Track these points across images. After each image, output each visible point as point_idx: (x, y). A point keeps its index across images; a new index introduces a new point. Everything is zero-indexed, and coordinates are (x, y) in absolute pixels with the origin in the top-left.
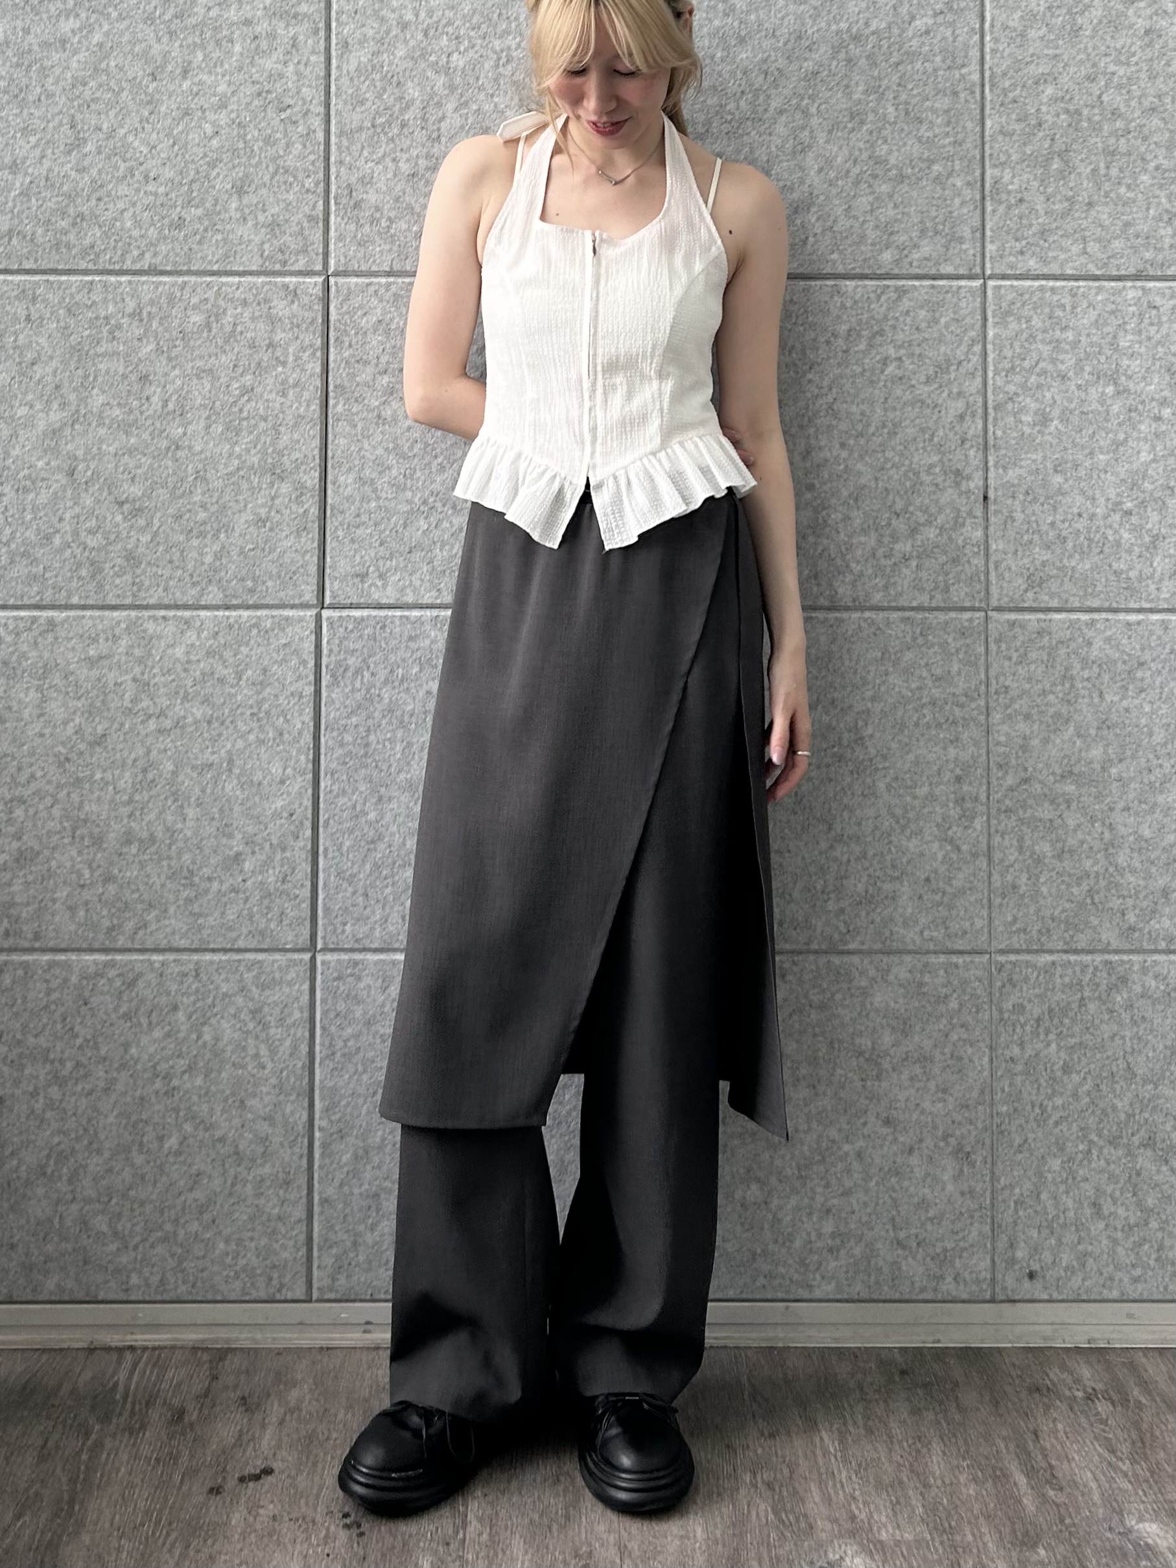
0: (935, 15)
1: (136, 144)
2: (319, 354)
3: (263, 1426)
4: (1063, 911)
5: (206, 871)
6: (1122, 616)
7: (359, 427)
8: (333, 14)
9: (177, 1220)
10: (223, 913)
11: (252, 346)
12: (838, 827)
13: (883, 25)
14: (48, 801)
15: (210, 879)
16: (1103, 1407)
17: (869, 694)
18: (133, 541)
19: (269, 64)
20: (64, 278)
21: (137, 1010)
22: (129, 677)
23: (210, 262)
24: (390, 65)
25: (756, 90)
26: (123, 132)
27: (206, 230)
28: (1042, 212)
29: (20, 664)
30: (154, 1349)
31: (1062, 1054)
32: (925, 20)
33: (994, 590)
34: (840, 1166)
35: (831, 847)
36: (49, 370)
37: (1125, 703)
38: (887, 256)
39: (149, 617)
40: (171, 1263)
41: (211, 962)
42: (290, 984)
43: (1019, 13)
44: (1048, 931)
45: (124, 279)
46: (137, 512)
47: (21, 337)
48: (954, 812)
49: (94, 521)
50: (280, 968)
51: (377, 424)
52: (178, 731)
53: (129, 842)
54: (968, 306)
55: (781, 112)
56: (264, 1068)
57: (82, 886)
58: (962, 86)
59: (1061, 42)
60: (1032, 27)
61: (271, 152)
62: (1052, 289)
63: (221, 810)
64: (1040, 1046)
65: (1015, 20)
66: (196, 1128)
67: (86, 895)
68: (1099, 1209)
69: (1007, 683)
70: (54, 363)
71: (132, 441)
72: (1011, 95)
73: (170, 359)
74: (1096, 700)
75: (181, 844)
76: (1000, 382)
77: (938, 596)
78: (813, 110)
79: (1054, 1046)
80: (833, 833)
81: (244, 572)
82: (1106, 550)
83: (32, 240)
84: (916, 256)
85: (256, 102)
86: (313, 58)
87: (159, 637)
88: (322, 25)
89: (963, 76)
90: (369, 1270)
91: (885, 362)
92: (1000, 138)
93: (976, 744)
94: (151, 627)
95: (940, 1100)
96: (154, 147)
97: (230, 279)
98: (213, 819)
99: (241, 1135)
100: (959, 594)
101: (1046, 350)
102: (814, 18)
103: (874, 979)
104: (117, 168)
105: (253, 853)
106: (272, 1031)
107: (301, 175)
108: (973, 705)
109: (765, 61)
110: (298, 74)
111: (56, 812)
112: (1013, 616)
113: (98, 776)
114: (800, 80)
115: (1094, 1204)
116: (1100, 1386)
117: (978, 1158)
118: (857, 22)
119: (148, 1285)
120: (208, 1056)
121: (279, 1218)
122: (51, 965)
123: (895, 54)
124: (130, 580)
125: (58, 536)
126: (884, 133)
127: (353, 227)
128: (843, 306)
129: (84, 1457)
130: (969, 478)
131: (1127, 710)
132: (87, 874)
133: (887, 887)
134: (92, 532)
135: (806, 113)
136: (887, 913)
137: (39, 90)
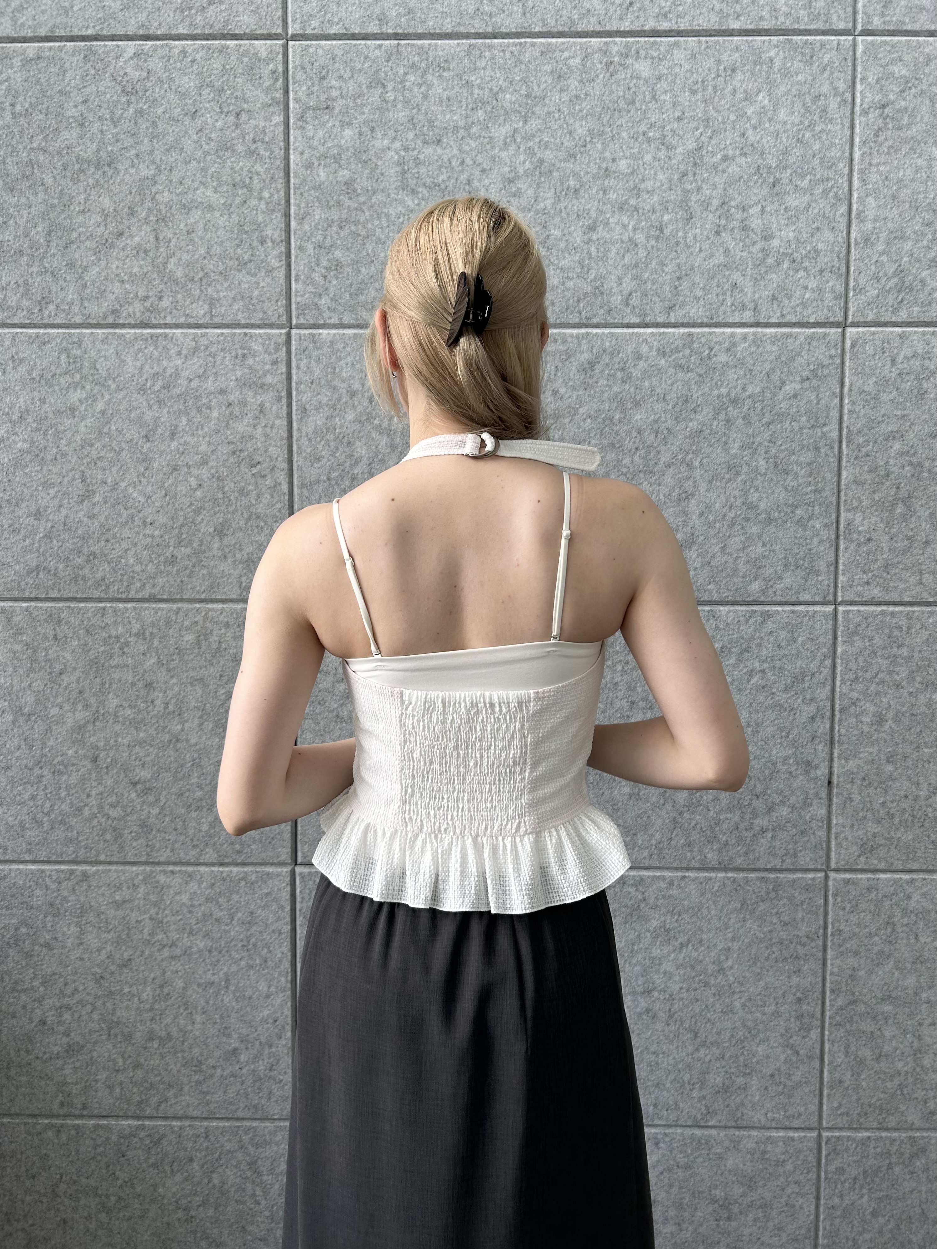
0: (803, 381)
1: (135, 495)
5: (211, 1062)
8: (294, 384)
10: (225, 1092)
12: (702, 1036)
13: (758, 389)
14: (89, 1008)
15: (214, 1067)
17: (730, 935)
18: (145, 813)
19: (241, 427)
20: (82, 605)
21: (162, 1160)
22: (146, 916)
23: (198, 592)
24: (341, 427)
25: (649, 446)
26: (123, 485)
27: (194, 566)
28: (886, 549)
29: (62, 905)
31: (872, 1204)
32: (793, 385)
33: (834, 857)
36: (73, 678)
39: (161, 871)
41: (217, 1128)
43: (874, 379)
44: (866, 1114)
45: (129, 605)
46: (147, 791)
47: (50, 652)
48: (795, 1025)
49: (114, 797)
50: (270, 1132)
52: (186, 957)
53: (151, 1039)
54: (823, 627)
55: (669, 466)
56: (259, 1204)
57: (118, 1071)
58: (823, 442)
59: (908, 404)
60: (884, 391)
61: (245, 501)
62: (892, 614)
63: (222, 1017)
64: (855, 1197)
65: (870, 386)
67: (121, 1077)
69: (841, 928)
70: (77, 673)
71: (142, 735)
72: (864, 450)
73: (169, 670)
74: (912, 941)
75: (191, 1041)
77: (788, 861)
78: (696, 463)
79: (866, 1197)
80: (699, 1040)
82: (926, 824)
83: (55, 574)
84: (779, 586)
85: (232, 460)
86: (278, 422)
87: (169, 887)
88: (284, 394)
89: (824, 434)
91: (751, 673)
92: (853, 487)
93: (814, 973)
94: (162, 879)
96: (150, 498)
97: (215, 606)
98: (215, 1023)
100: (805, 859)
101: (885, 663)
102: (699, 383)
103: (728, 1148)
104: (120, 515)
105: (247, 1048)
106: (264, 1178)
107: (270, 521)
108: (813, 944)
109: (656, 421)
110: (266, 436)
111: (95, 1016)
112: (848, 876)
113: (126, 990)
114: (686, 438)
118: (736, 387)
120: (217, 1194)
122: (97, 1127)
123: (767, 415)
124: (145, 843)
125: (87, 808)
126: (756, 483)
128: (717, 628)
132: (120, 1061)
133: (740, 1080)
134: (113, 806)
135: (690, 466)
136: (738, 1100)
137: (55, 450)
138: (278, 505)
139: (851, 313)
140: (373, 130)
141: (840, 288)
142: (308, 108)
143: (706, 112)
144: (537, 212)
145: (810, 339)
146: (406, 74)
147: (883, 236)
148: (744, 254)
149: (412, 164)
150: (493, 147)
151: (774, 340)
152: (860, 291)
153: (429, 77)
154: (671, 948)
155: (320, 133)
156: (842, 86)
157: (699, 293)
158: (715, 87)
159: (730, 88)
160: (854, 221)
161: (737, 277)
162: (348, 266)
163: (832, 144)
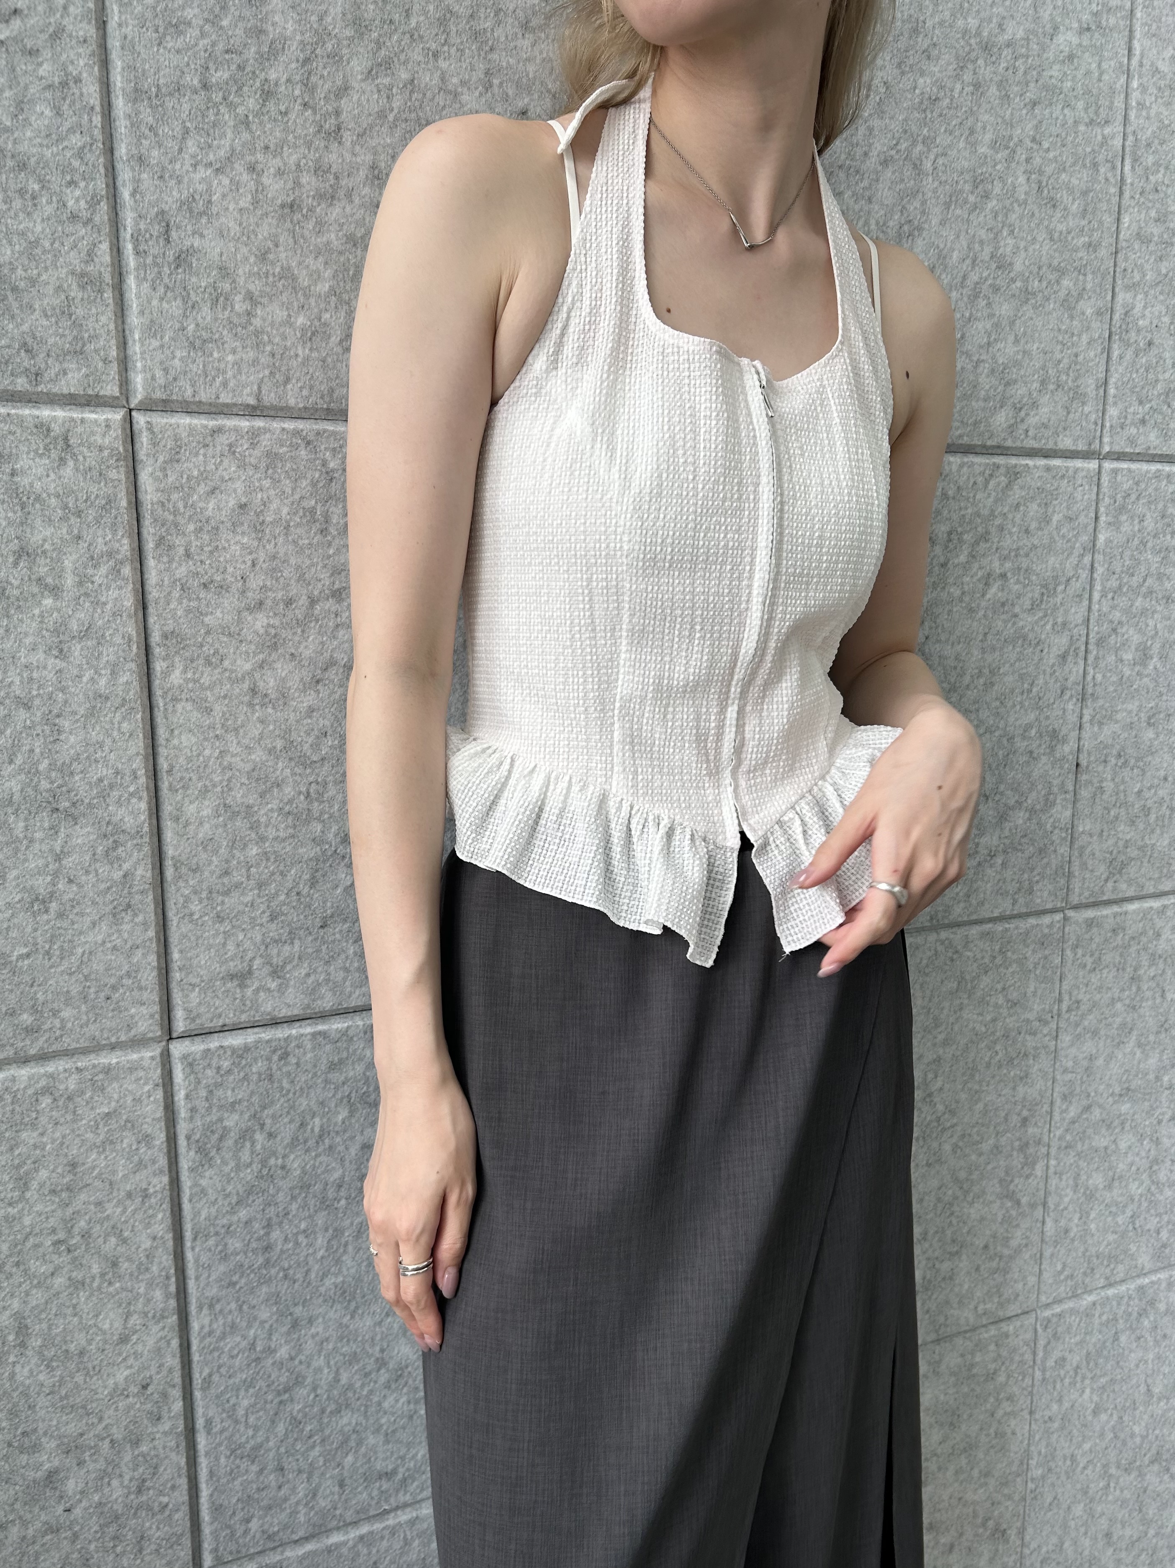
0: (1081, 31)
2: (124, 571)
7: (218, 709)
13: (1021, 32)
31: (1094, 1397)
32: (1069, 36)
33: (1076, 886)
38: (1000, 419)
44: (1092, 1270)
48: (1018, 1160)
51: (251, 705)
54: (1084, 495)
58: (1103, 154)
64: (1076, 1396)
69: (1079, 997)
72: (1153, 179)
74: (1158, 1001)
76: (1104, 606)
77: (1022, 900)
79: (1088, 1391)
84: (1033, 419)
89: (1105, 139)
91: (987, 581)
92: (1135, 246)
93: (1045, 1076)
100: (1042, 894)
101: (1155, 561)
108: (1045, 1031)
112: (1091, 914)
114: (913, 108)
126: (1012, 218)
127: (176, 307)
130: (1064, 741)
138: (76, 140)
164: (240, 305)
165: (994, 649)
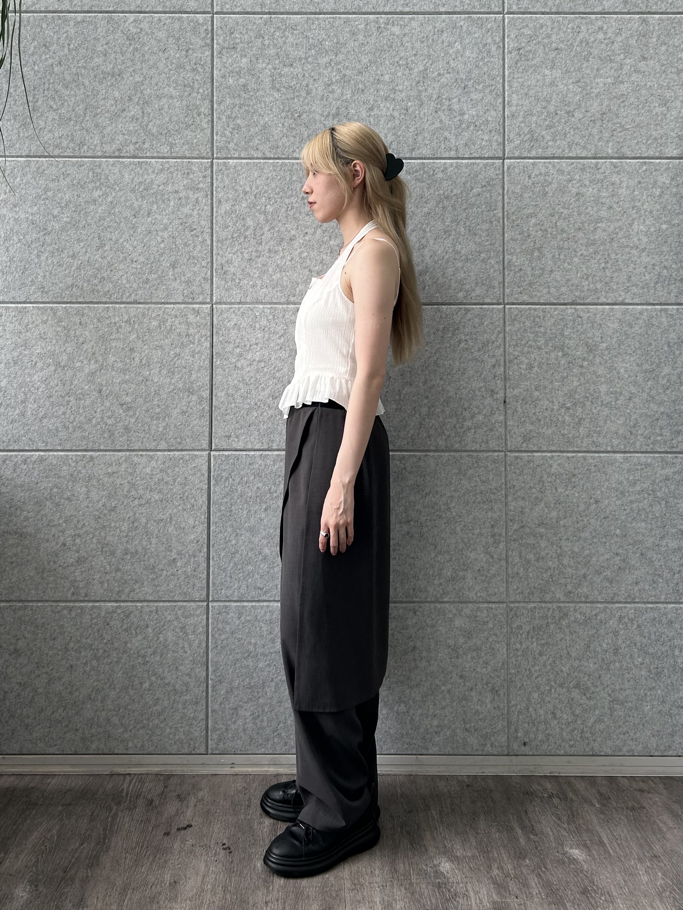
0: (482, 187)
1: (127, 246)
2: (209, 339)
3: (187, 807)
4: (539, 584)
5: (160, 567)
6: (565, 454)
7: (227, 371)
8: (214, 188)
9: (149, 719)
10: (168, 585)
11: (179, 335)
12: (439, 547)
13: (459, 192)
14: (91, 536)
15: (162, 570)
16: (556, 801)
17: (453, 488)
18: (127, 421)
20: (96, 305)
21: (131, 627)
22: (126, 481)
23: (160, 298)
24: (239, 210)
26: (121, 241)
27: (158, 284)
28: (530, 275)
29: (78, 475)
30: (140, 774)
31: (539, 647)
32: (478, 189)
33: (509, 444)
34: (440, 696)
35: (436, 556)
36: (90, 346)
37: (567, 492)
38: (461, 295)
39: (135, 455)
40: (147, 737)
41: (163, 606)
42: (198, 616)
43: (520, 186)
44: (533, 593)
45: (122, 306)
46: (129, 409)
47: (77, 332)
48: (491, 540)
49: (110, 413)
50: (193, 609)
51: (235, 370)
52: (148, 505)
53: (126, 554)
54: (498, 317)
55: (413, 231)
56: (186, 653)
57: (106, 573)
58: (494, 218)
59: (538, 199)
60: (525, 192)
61: (187, 249)
62: (535, 309)
63: (167, 540)
64: (529, 644)
65: (518, 189)
66: (157, 679)
67: (108, 577)
68: (555, 715)
69: (514, 484)
70: (92, 343)
71: (127, 377)
72: (516, 223)
73: (143, 341)
74: (554, 491)
75: (149, 554)
76: (511, 350)
77: (484, 446)
78: (428, 230)
79: (535, 643)
80: (437, 550)
81: (176, 435)
82: (558, 424)
83: (82, 289)
84: (473, 294)
85: (180, 227)
86: (205, 208)
87: (139, 464)
88: (209, 193)
89: (495, 214)
90: (233, 741)
91: (460, 342)
92: (511, 242)
93: (501, 510)
94: (136, 459)
95: (484, 667)
96: (135, 247)
97: (169, 306)
98: (163, 543)
99: (177, 682)
100: (493, 444)
101: (532, 336)
102: (429, 188)
103: (455, 615)
104: (119, 257)
105: (181, 558)
106: (190, 636)
107: (200, 260)
108: (499, 494)
110: (199, 215)
111: (95, 540)
112: (517, 454)
113: (113, 525)
114: (422, 216)
115: (553, 713)
116: (555, 792)
117: (501, 693)
118: (447, 190)
119: (136, 747)
120: (162, 647)
121: (193, 718)
122: (93, 607)
123: (464, 204)
124: (126, 439)
125: (94, 419)
126: (459, 240)
127: (223, 283)
128: (441, 317)
129: (110, 820)
130: (497, 393)
131: (568, 496)
132: (108, 567)
133: (461, 573)
134: (109, 418)
135: (424, 231)
136: (461, 585)
137: (84, 222)
138: (205, 252)
139: (506, 152)
140: (257, 59)
141: (500, 140)
142: (224, 48)
143: (429, 52)
144: (343, 101)
145: (486, 165)
146: (274, 32)
147: (521, 113)
148: (450, 122)
149: (278, 76)
150: (320, 68)
151: (467, 166)
152: (511, 141)
153: (287, 33)
154: (420, 496)
155: (230, 60)
156: (498, 39)
157: (427, 142)
158: (433, 40)
159: (440, 40)
160: (506, 106)
161: (446, 134)
162: (244, 127)
163: (494, 68)
164: (237, 281)
165: (464, 363)
